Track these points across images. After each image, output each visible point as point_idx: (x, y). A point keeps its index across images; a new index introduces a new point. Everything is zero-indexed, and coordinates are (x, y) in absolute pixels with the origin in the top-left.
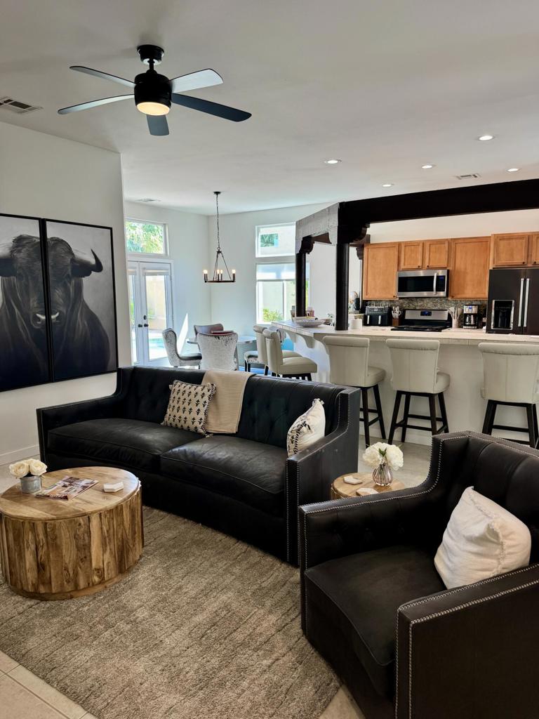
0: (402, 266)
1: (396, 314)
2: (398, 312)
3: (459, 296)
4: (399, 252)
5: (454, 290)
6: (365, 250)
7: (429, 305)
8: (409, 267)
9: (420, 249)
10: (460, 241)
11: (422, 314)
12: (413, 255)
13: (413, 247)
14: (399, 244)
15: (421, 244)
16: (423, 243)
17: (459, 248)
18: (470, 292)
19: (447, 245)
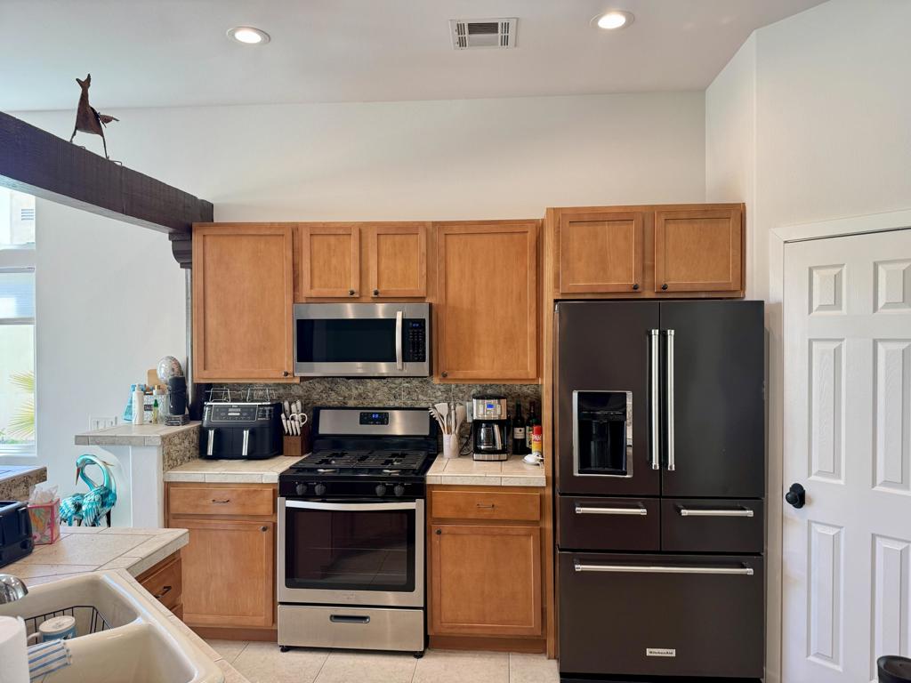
0: (306, 290)
1: (293, 423)
2: (298, 417)
3: (460, 375)
4: (296, 252)
5: (447, 358)
6: (197, 239)
7: (379, 396)
8: (326, 292)
9: (353, 245)
10: (456, 229)
11: (365, 420)
12: (334, 261)
13: (332, 240)
14: (295, 229)
15: (355, 233)
16: (361, 230)
17: (455, 245)
18: (487, 365)
19: (422, 237)
